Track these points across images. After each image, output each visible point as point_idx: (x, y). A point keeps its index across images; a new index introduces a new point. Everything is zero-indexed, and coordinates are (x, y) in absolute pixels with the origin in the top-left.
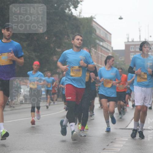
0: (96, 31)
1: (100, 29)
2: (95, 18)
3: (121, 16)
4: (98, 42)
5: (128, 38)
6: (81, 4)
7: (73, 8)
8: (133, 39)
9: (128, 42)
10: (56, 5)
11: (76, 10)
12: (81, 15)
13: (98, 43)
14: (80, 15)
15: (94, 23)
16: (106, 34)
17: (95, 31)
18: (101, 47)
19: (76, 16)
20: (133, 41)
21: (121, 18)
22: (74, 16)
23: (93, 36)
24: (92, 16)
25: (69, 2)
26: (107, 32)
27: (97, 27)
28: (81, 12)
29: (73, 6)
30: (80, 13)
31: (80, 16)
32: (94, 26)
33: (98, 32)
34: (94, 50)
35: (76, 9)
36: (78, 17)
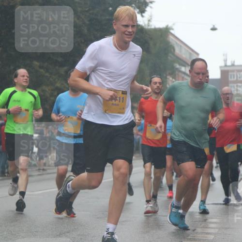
0: (174, 50)
1: (181, 46)
2: (173, 29)
3: (214, 26)
4: (178, 66)
5: (225, 61)
6: (151, 7)
7: (138, 13)
8: (234, 62)
9: (226, 66)
10: (111, 9)
11: (142, 16)
12: (151, 23)
13: (177, 69)
14: (148, 23)
15: (171, 37)
16: (190, 54)
17: (172, 50)
18: (183, 75)
19: (143, 25)
20: (233, 65)
21: (214, 29)
22: (139, 25)
23: (169, 58)
24: (167, 26)
25: (133, 4)
26: (193, 51)
27: (176, 43)
28: (151, 19)
29: (138, 10)
30: (149, 21)
31: (148, 26)
32: (171, 40)
33: (177, 51)
34: (171, 79)
35: (143, 14)
36: (146, 27)
